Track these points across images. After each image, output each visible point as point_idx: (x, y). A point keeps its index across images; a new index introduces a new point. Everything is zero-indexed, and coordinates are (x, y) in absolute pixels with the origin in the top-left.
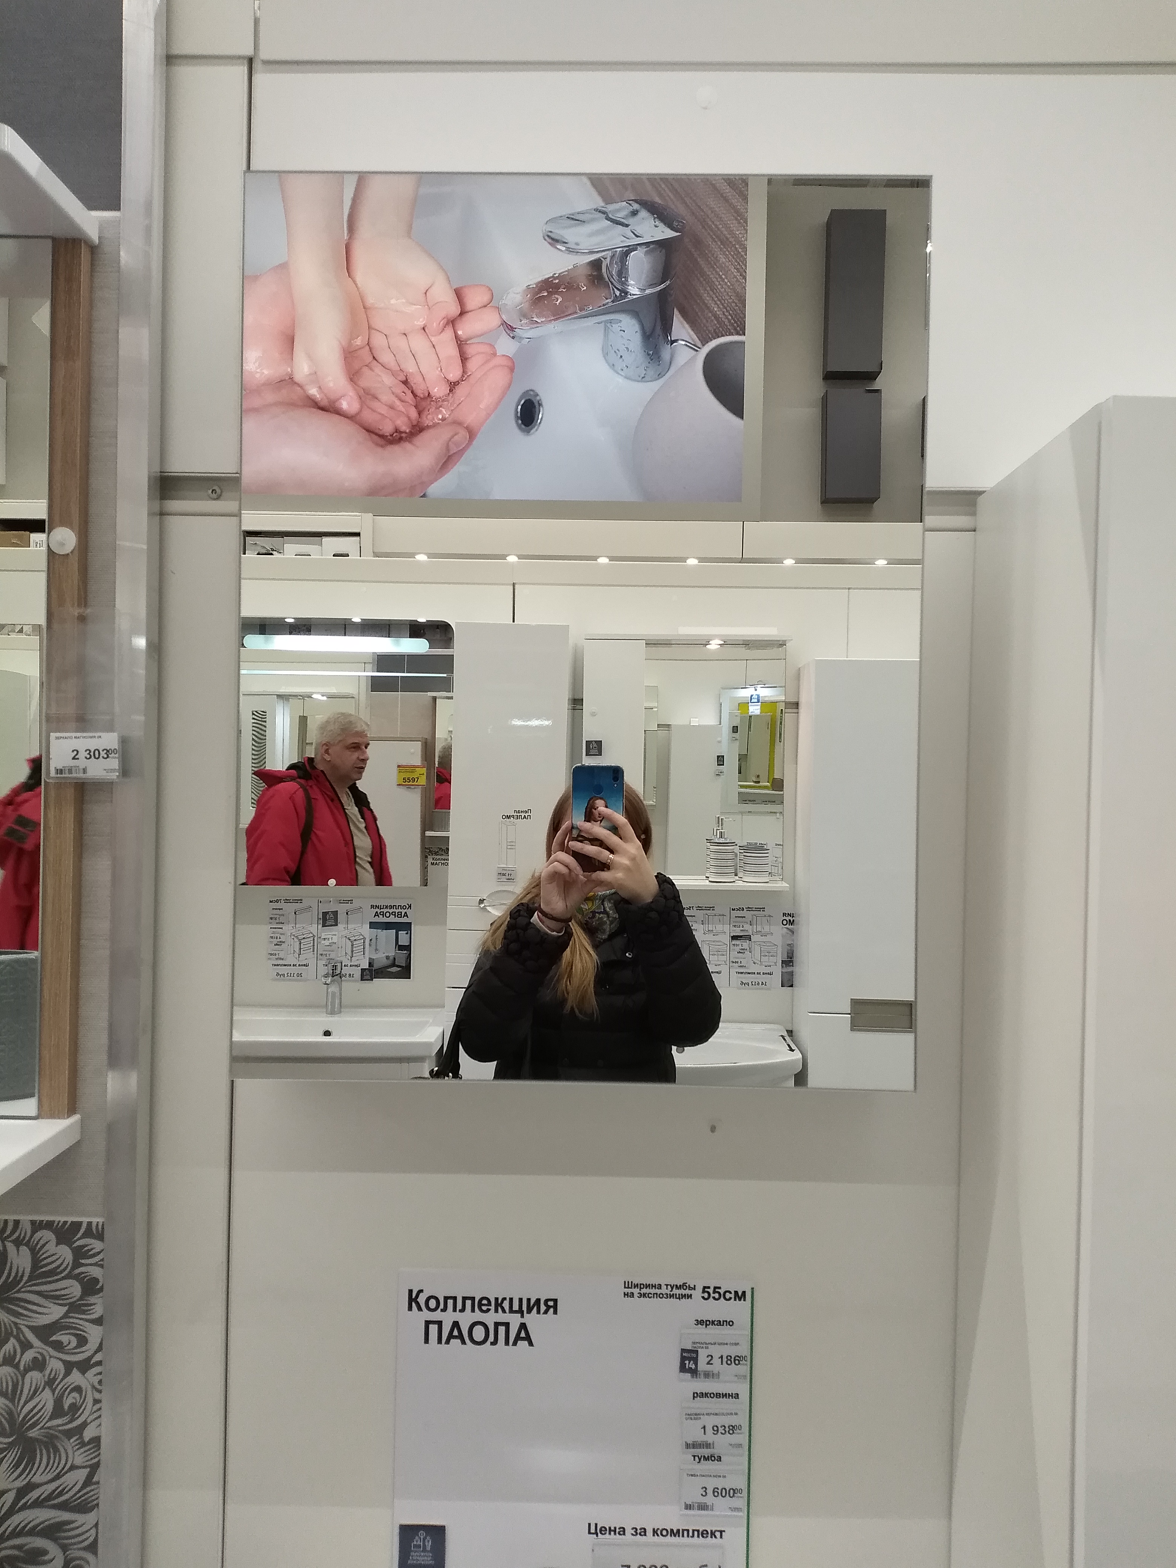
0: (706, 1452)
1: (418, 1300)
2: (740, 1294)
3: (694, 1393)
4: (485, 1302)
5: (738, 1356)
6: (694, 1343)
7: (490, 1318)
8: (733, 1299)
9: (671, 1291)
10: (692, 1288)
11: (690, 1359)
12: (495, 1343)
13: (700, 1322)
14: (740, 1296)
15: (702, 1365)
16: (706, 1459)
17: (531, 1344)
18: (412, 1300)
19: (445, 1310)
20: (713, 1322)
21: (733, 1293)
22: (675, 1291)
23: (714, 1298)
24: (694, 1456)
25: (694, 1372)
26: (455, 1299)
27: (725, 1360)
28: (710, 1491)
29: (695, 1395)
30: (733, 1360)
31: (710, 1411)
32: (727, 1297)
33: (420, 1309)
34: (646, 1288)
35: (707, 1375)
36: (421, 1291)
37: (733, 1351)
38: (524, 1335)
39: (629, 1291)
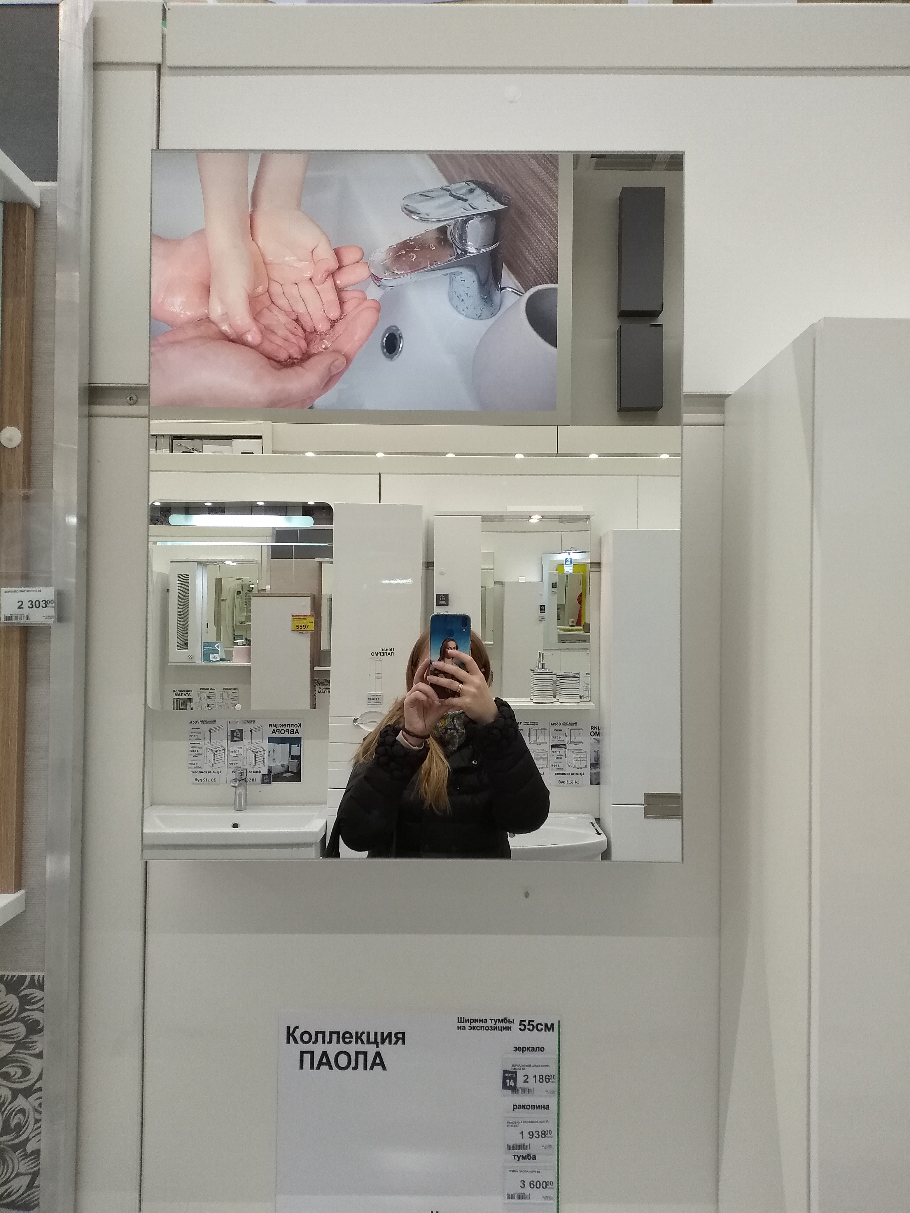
0: (524, 1152)
1: (294, 1035)
2: (549, 1026)
3: (514, 1106)
4: (347, 1035)
5: (548, 1076)
6: (513, 1066)
7: (352, 1048)
8: (544, 1030)
9: (495, 1025)
10: (511, 1022)
11: (510, 1078)
12: (355, 1068)
13: (517, 1049)
14: (549, 1028)
15: (520, 1083)
16: (524, 1158)
17: (384, 1068)
18: (290, 1034)
19: (316, 1042)
20: (528, 1048)
21: (544, 1025)
22: (498, 1024)
23: (529, 1029)
24: (515, 1156)
25: (514, 1089)
26: (324, 1033)
27: (538, 1078)
28: (527, 1184)
29: (515, 1107)
30: (544, 1079)
31: (526, 1120)
32: (539, 1029)
33: (296, 1042)
34: (475, 1022)
35: (524, 1091)
36: (297, 1027)
37: (545, 1072)
38: (379, 1061)
39: (462, 1025)
